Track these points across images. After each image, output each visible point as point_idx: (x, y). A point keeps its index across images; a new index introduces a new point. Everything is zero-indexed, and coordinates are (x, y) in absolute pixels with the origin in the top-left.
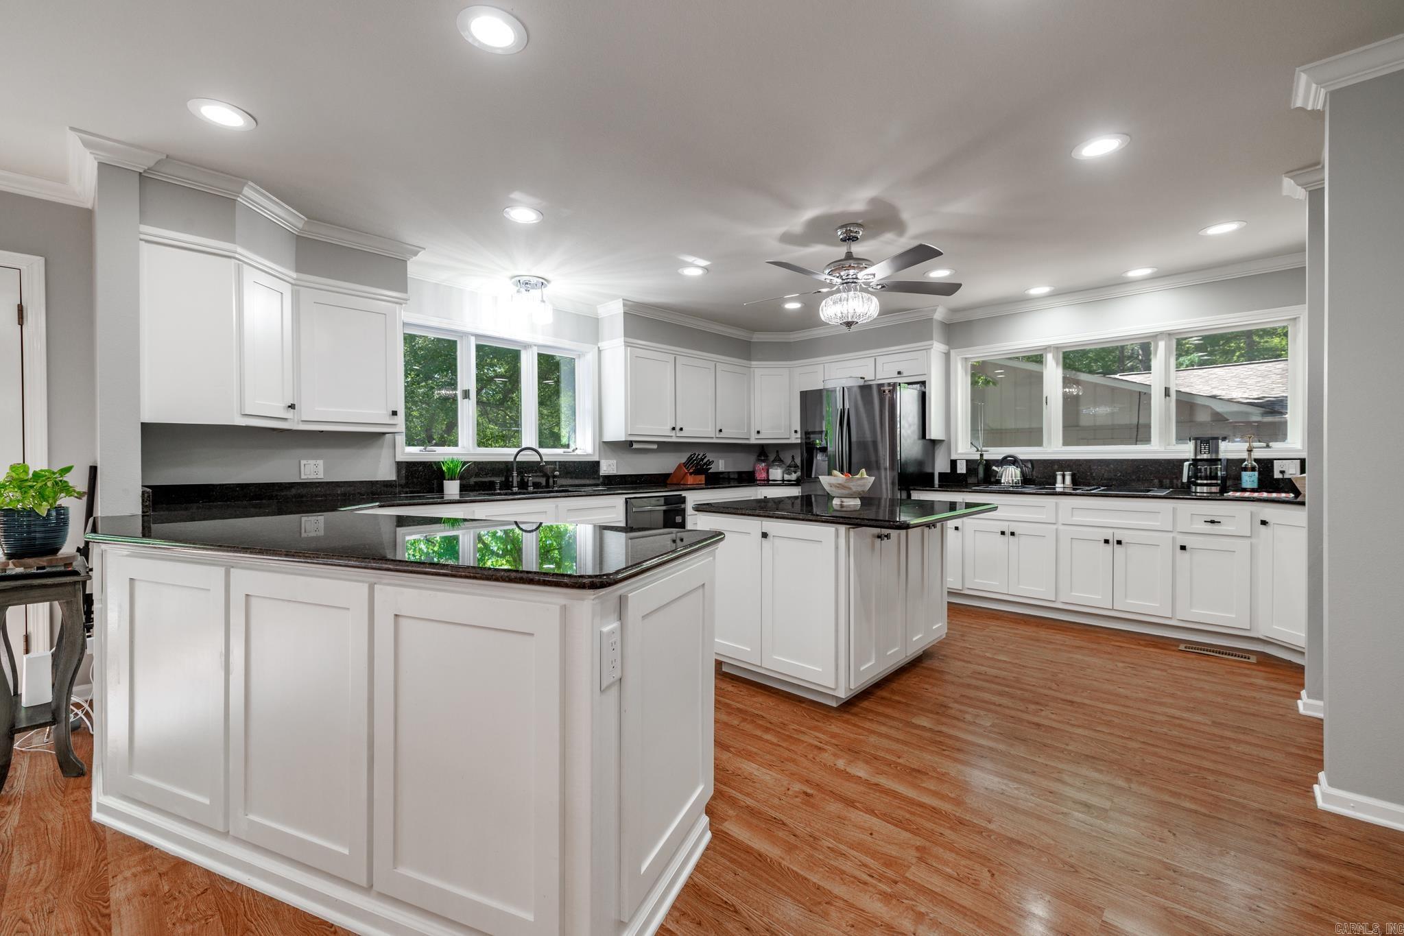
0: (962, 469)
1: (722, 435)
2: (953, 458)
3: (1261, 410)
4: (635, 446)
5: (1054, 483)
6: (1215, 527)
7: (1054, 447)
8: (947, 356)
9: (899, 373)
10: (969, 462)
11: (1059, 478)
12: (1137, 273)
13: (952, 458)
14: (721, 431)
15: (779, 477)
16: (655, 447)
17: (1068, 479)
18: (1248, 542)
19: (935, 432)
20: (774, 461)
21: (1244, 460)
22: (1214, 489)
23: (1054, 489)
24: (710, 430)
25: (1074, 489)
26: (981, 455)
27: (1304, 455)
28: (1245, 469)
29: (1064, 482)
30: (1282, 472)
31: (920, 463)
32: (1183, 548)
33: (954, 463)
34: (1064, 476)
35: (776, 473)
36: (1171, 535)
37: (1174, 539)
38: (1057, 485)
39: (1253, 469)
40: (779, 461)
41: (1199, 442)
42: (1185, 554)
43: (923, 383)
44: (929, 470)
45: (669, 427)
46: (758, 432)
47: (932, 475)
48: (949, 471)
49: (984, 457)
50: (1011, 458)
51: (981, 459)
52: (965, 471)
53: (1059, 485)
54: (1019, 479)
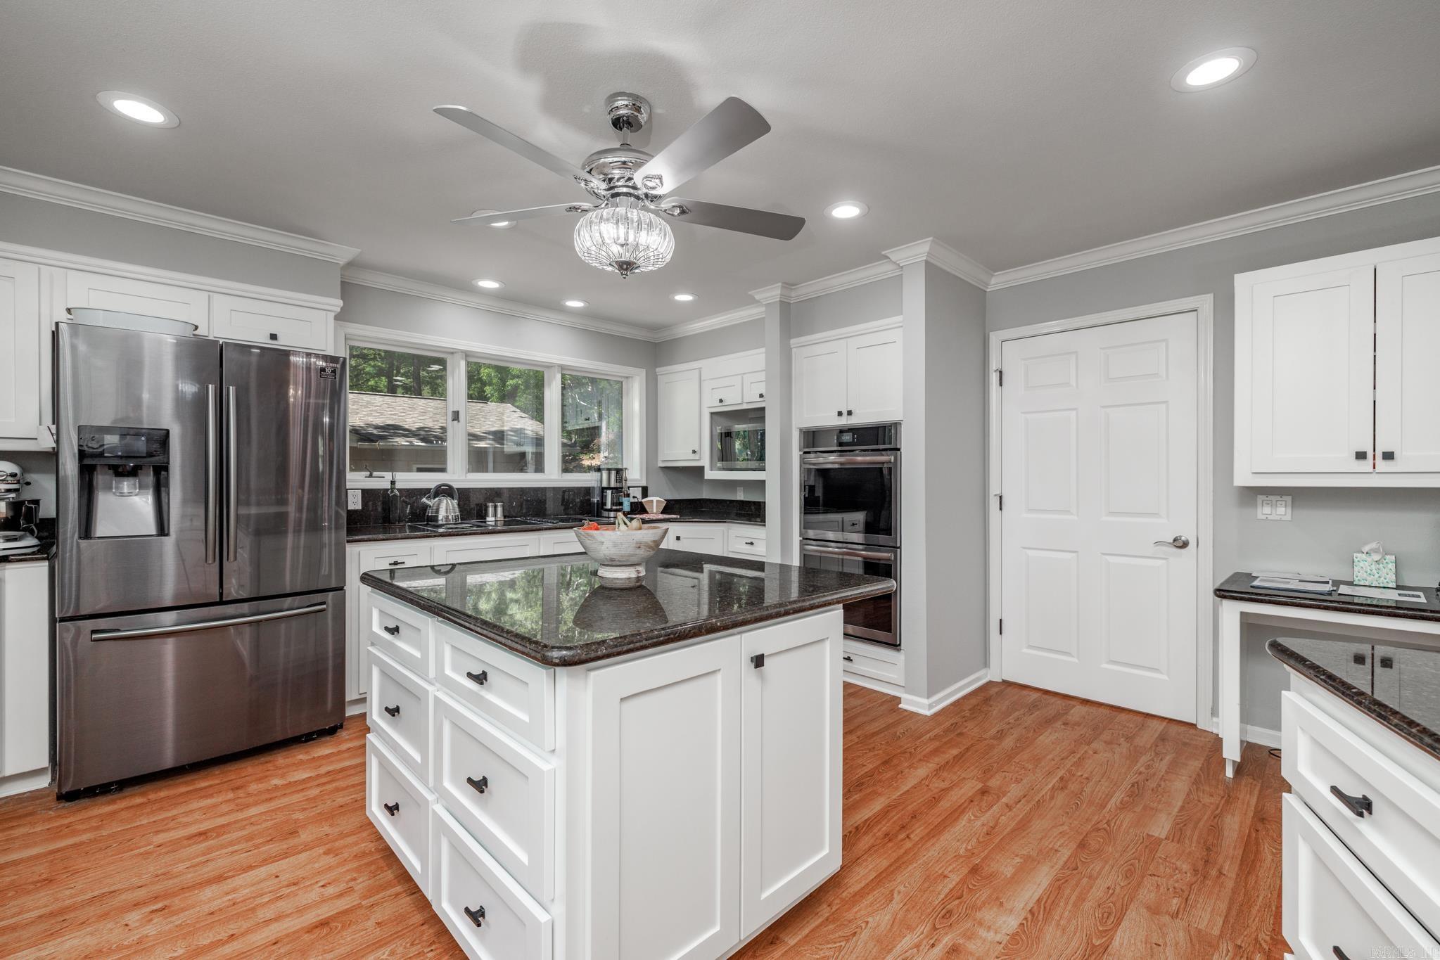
5: (486, 518)
7: (461, 475)
10: (368, 493)
11: (491, 510)
17: (499, 510)
23: (485, 525)
25: (506, 524)
27: (644, 484)
29: (495, 515)
30: (636, 497)
34: (495, 507)
41: (613, 473)
49: (398, 485)
50: (440, 486)
51: (392, 489)
52: (359, 507)
53: (490, 519)
54: (458, 514)
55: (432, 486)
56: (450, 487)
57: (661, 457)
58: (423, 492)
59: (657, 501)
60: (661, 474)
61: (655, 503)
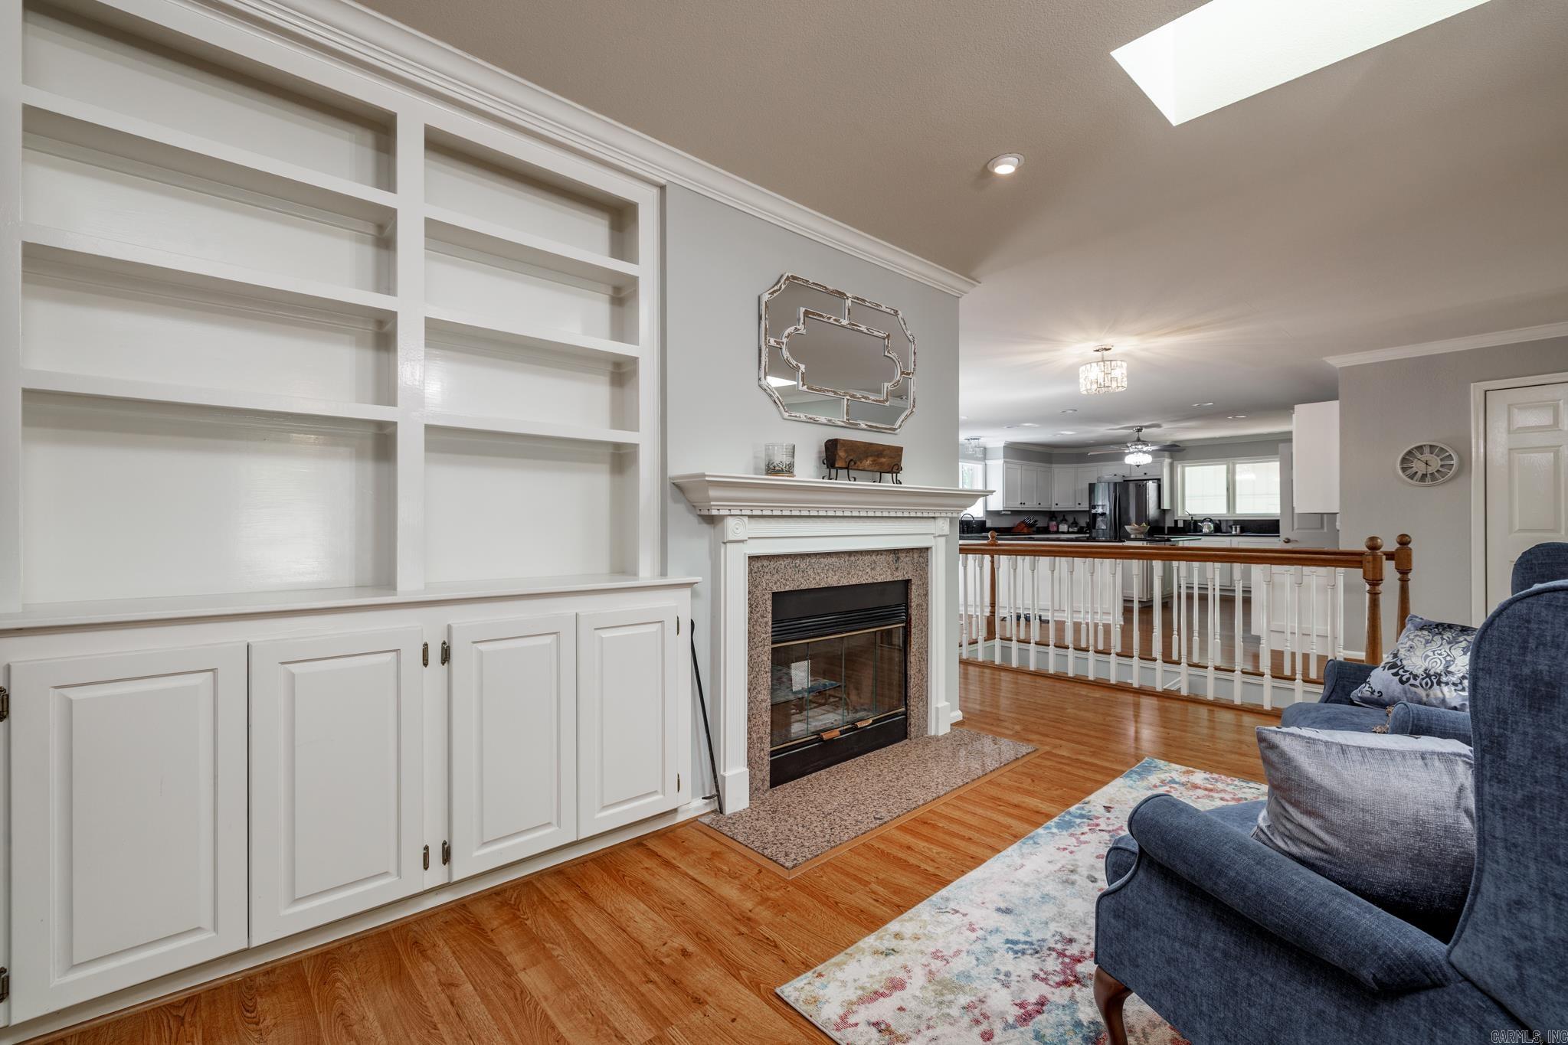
2: (1176, 519)
4: (1002, 513)
9: (1145, 474)
10: (1185, 521)
14: (1041, 504)
15: (1066, 530)
19: (1166, 505)
24: (1035, 503)
26: (1192, 517)
31: (1157, 521)
33: (1176, 521)
35: (1064, 527)
40: (1064, 520)
43: (1159, 480)
44: (1162, 525)
46: (1058, 505)
47: (1164, 528)
48: (1174, 525)
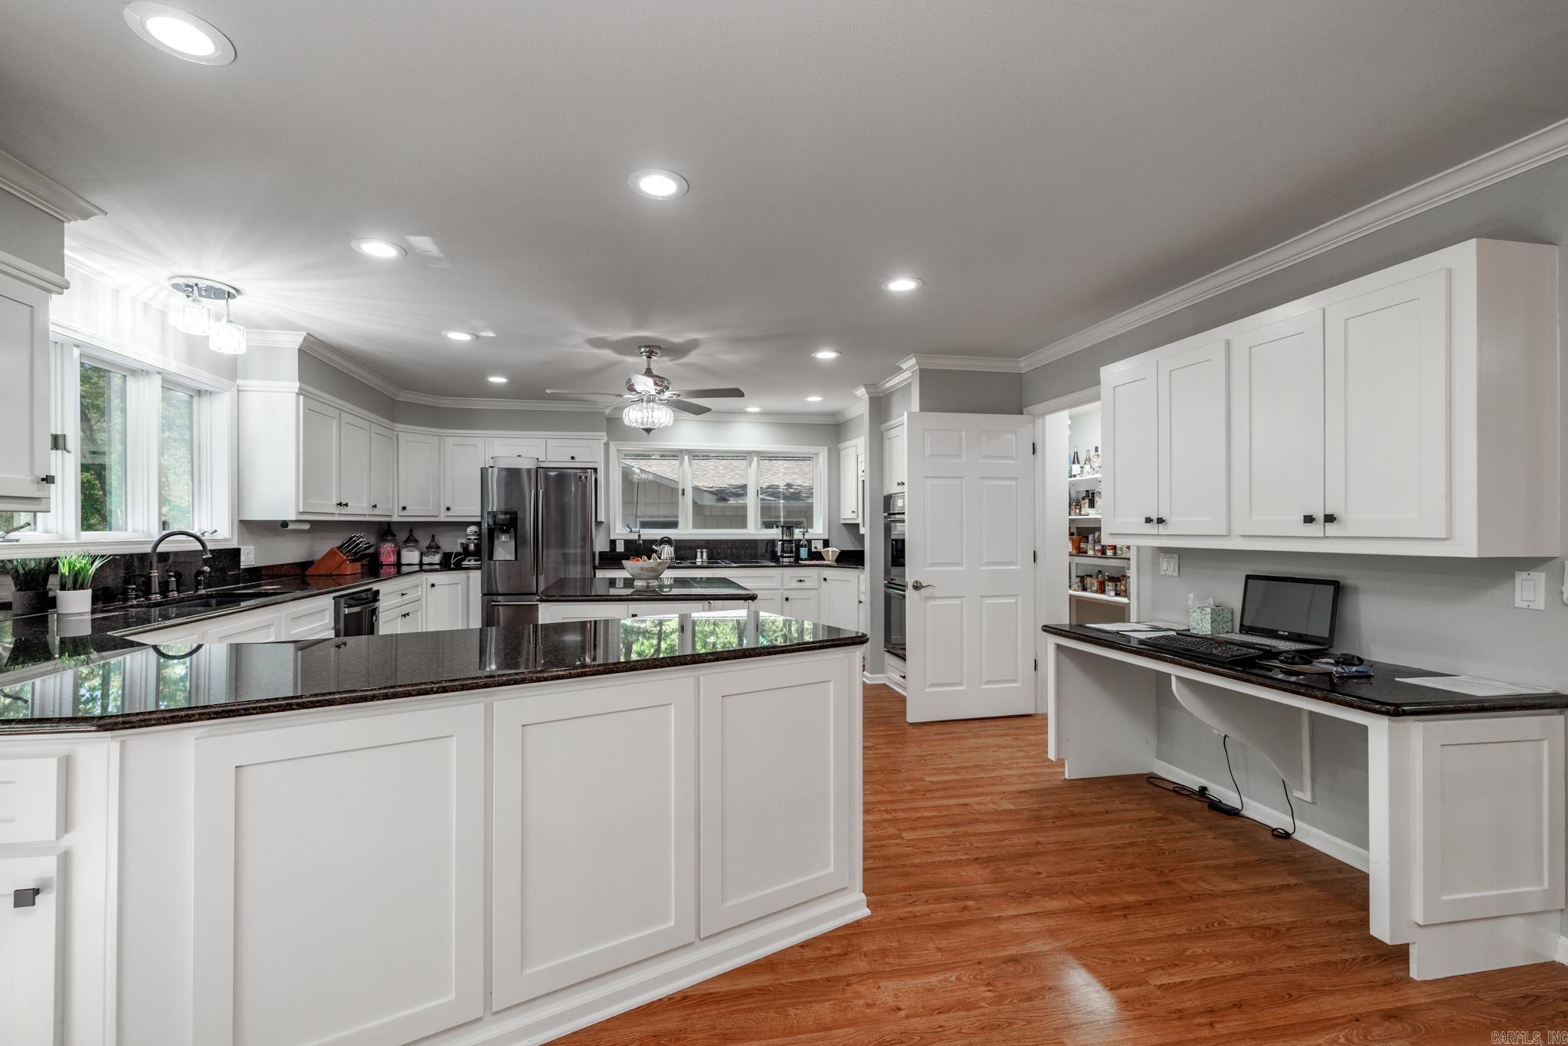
0: (620, 548)
1: (376, 511)
2: (613, 538)
3: (714, 497)
4: (291, 527)
5: (696, 558)
6: (802, 584)
7: (687, 530)
8: (607, 445)
9: (573, 458)
10: (627, 542)
11: (699, 554)
12: (750, 409)
13: (611, 538)
14: (375, 506)
15: (416, 560)
16: (307, 527)
17: (705, 554)
18: (815, 592)
20: (407, 541)
21: (801, 540)
22: (792, 560)
23: (695, 563)
24: (365, 505)
25: (709, 563)
26: (639, 536)
27: (826, 537)
28: (802, 546)
29: (702, 557)
30: (816, 548)
32: (787, 599)
33: (613, 543)
34: (702, 553)
35: (411, 556)
36: (780, 591)
37: (782, 594)
38: (697, 560)
39: (805, 547)
40: (411, 541)
41: (785, 528)
42: (788, 603)
43: (595, 470)
45: (335, 502)
46: (404, 508)
48: (608, 550)
49: (642, 538)
50: (663, 538)
51: (639, 539)
52: (623, 550)
53: (699, 560)
54: (673, 555)
55: (659, 538)
56: (670, 539)
57: (842, 517)
58: (654, 542)
59: (832, 551)
60: (843, 529)
61: (831, 553)
